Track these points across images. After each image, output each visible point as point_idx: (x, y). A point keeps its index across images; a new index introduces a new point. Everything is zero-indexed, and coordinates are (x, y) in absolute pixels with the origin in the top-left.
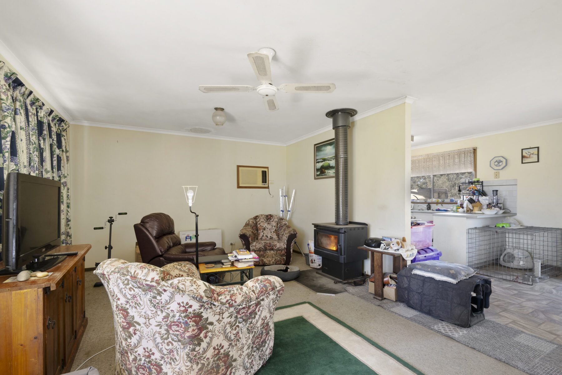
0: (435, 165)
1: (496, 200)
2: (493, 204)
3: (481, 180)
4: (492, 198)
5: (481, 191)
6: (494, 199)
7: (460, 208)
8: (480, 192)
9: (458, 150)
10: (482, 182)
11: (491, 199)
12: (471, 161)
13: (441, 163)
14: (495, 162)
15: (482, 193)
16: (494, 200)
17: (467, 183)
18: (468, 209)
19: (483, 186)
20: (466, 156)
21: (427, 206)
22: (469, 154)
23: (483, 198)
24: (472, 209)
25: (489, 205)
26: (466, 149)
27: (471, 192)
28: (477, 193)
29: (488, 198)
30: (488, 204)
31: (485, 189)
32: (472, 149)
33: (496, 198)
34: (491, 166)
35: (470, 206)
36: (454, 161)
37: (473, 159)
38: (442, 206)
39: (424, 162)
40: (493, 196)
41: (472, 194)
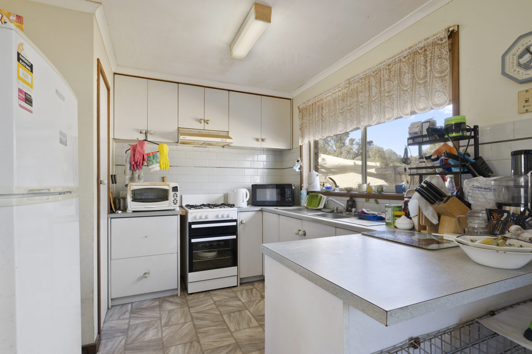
0: (362, 103)
1: (526, 192)
2: (512, 209)
3: (470, 124)
4: (511, 184)
5: (472, 158)
6: (518, 187)
7: (400, 216)
8: (467, 161)
9: (410, 48)
10: (475, 129)
11: (507, 188)
12: (442, 72)
13: (374, 93)
14: (521, 56)
15: (472, 164)
16: (519, 192)
17: (425, 136)
18: (423, 223)
19: (477, 145)
20: (428, 58)
21: (348, 201)
22: (437, 52)
23: (476, 184)
24: (435, 221)
25: (496, 215)
26: (428, 39)
27: (437, 163)
28: (455, 166)
29: (493, 182)
30: (492, 205)
31: (486, 153)
32: (445, 34)
33: (526, 182)
34: (507, 71)
35: (430, 213)
36: (401, 83)
37: (447, 64)
38: (377, 203)
39: (343, 101)
40: (515, 174)
41: (441, 170)
